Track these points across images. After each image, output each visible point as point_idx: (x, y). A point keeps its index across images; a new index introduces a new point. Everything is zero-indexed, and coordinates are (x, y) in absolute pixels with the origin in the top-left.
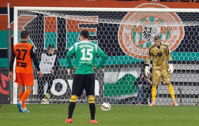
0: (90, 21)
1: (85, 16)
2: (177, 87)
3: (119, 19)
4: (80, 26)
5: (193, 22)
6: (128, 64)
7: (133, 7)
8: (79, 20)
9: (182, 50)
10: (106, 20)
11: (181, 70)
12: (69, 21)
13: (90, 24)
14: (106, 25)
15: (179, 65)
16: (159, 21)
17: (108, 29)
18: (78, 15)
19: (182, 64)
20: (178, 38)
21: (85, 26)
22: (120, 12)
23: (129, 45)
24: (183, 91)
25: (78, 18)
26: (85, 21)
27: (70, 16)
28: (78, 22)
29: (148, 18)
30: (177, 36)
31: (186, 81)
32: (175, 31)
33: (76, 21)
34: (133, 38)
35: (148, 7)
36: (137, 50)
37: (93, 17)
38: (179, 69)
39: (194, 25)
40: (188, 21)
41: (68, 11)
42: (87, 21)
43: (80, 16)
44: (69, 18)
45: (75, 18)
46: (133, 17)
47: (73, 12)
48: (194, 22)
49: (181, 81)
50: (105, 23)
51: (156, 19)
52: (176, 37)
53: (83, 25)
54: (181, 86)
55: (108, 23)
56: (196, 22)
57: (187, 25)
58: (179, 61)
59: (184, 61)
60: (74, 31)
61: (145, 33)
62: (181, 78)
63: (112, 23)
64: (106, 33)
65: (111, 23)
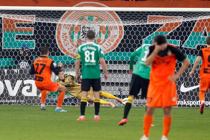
0: (28, 20)
1: (23, 16)
2: (117, 88)
3: (58, 19)
4: (18, 25)
5: (134, 21)
6: (68, 64)
7: (72, 6)
8: (17, 19)
9: (122, 50)
10: (44, 19)
11: (122, 70)
12: (7, 21)
13: (28, 23)
14: (45, 24)
15: (120, 66)
16: (99, 20)
17: (47, 28)
18: (17, 14)
19: (122, 64)
20: (117, 37)
21: (23, 26)
22: (60, 12)
23: (67, 45)
24: (124, 92)
25: (16, 17)
26: (23, 20)
27: (8, 15)
28: (16, 21)
29: (87, 18)
30: (117, 36)
31: (127, 82)
32: (115, 31)
33: (14, 20)
34: (72, 37)
35: (86, 6)
36: (75, 50)
37: (31, 16)
38: (120, 69)
39: (135, 24)
40: (129, 20)
41: (6, 10)
42: (26, 20)
43: (18, 15)
44: (7, 17)
45: (13, 17)
46: (71, 16)
47: (11, 11)
48: (136, 21)
49: (122, 82)
50: (43, 22)
51: (95, 18)
52: (115, 37)
53: (21, 24)
54: (122, 86)
55: (47, 22)
56: (137, 21)
57: (128, 25)
58: (120, 61)
59: (125, 61)
60: (12, 30)
61: (84, 32)
62: (122, 79)
63: (51, 23)
64: (45, 33)
65: (49, 22)
